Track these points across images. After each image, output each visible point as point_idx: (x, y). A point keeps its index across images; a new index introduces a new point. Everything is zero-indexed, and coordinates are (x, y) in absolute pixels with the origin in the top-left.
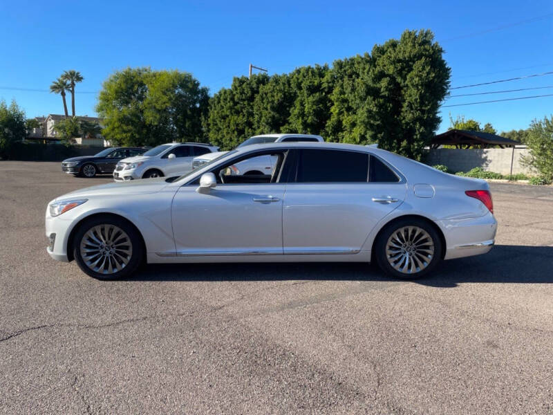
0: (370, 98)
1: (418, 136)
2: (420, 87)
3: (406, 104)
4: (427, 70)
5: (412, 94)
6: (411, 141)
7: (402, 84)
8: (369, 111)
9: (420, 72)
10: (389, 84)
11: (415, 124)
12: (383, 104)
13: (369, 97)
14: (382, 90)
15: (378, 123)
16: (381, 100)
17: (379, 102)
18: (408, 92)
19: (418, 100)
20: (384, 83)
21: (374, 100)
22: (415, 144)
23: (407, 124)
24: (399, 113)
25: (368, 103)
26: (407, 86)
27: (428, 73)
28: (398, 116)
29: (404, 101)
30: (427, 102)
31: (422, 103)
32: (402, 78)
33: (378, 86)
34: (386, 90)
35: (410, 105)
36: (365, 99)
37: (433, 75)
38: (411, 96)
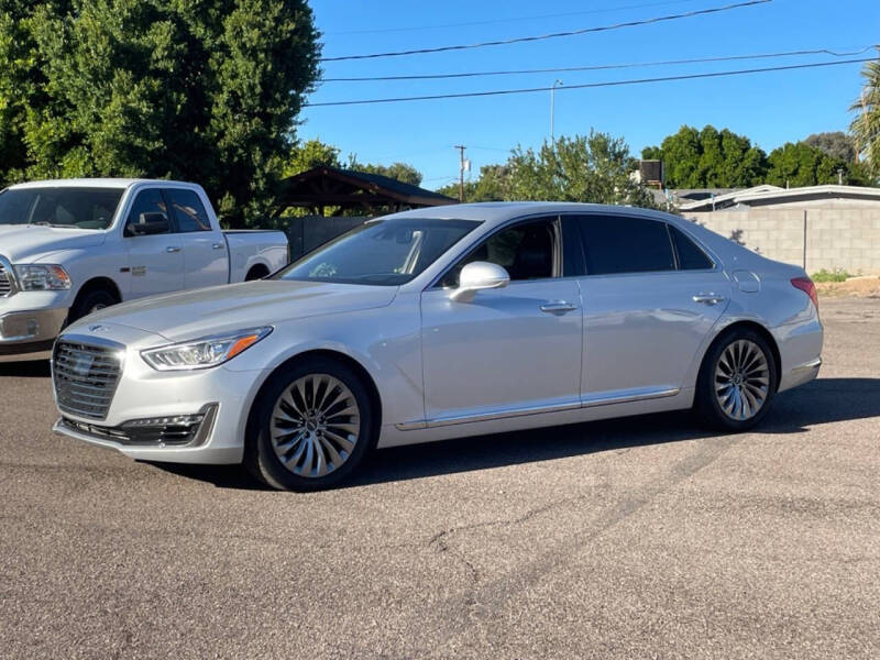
0: (122, 76)
1: (261, 183)
2: (262, 56)
3: (225, 96)
4: (276, 12)
5: (239, 72)
6: (243, 197)
7: (208, 43)
8: (130, 113)
9: (257, 14)
10: (175, 40)
11: (249, 152)
12: (161, 94)
13: (122, 72)
14: (158, 53)
15: (157, 145)
16: (156, 83)
17: (149, 87)
18: (228, 65)
19: (258, 90)
20: (159, 37)
21: (136, 80)
22: (255, 205)
23: (231, 150)
24: (204, 121)
25: (121, 90)
26: (224, 48)
27: (278, 21)
28: (202, 129)
29: (219, 89)
30: (278, 96)
31: (266, 97)
32: (208, 25)
33: (144, 41)
34: (169, 57)
35: (235, 102)
36: (109, 77)
37: (292, 26)
38: (234, 76)
